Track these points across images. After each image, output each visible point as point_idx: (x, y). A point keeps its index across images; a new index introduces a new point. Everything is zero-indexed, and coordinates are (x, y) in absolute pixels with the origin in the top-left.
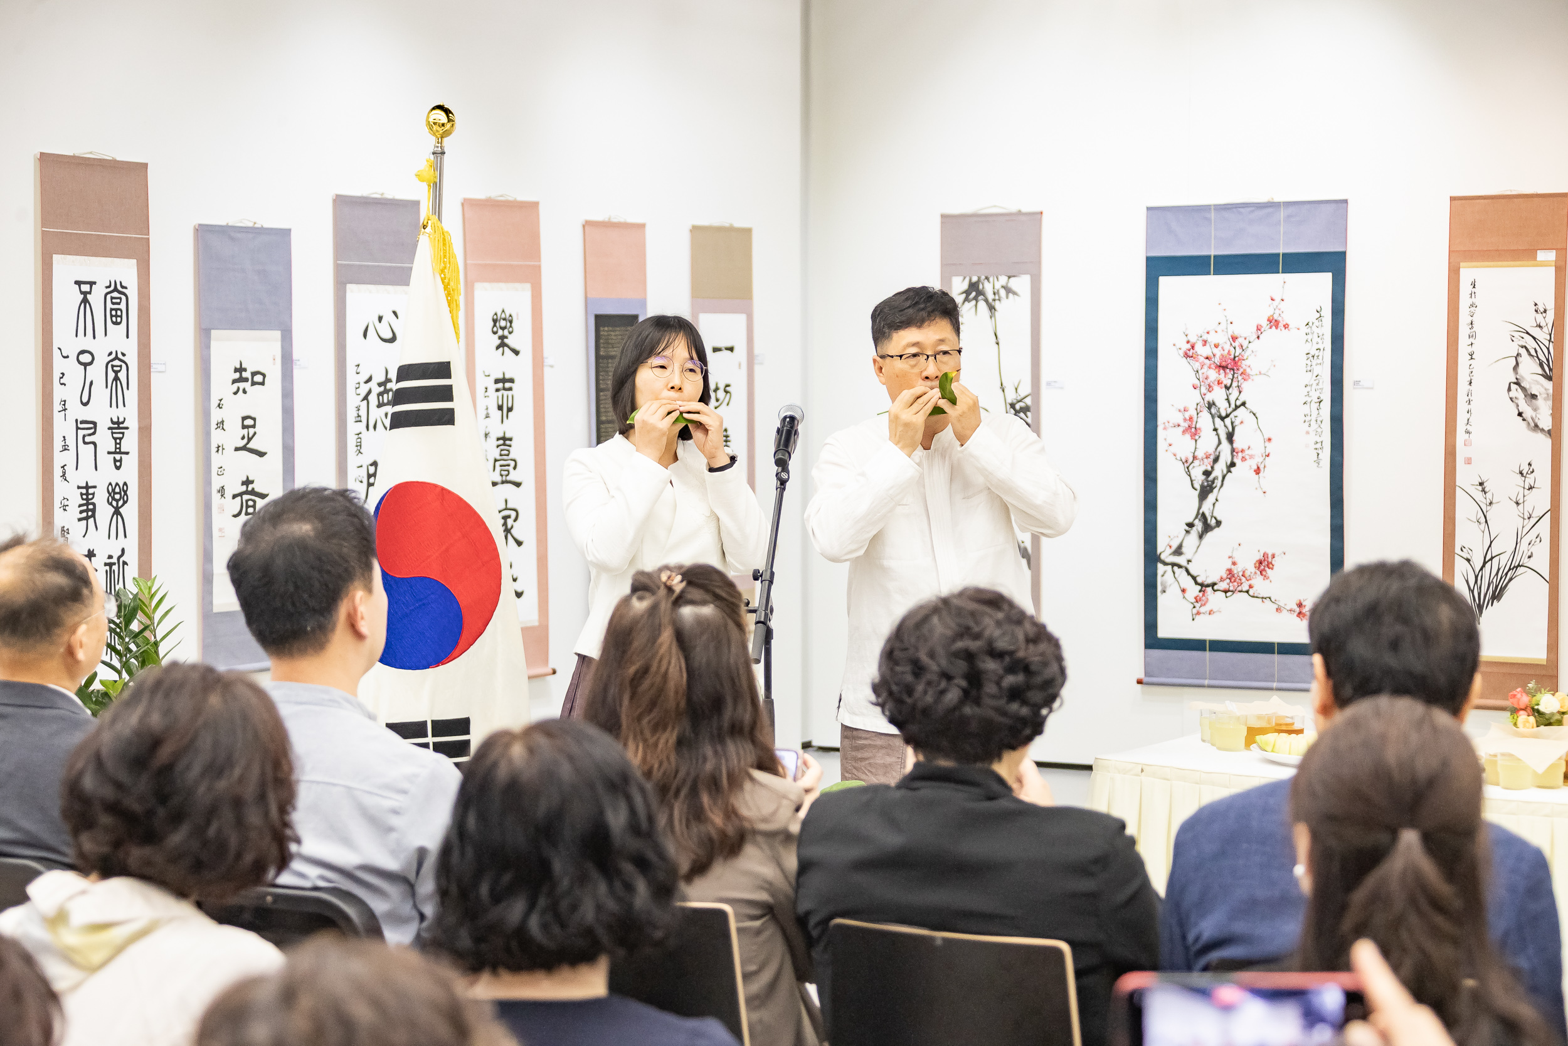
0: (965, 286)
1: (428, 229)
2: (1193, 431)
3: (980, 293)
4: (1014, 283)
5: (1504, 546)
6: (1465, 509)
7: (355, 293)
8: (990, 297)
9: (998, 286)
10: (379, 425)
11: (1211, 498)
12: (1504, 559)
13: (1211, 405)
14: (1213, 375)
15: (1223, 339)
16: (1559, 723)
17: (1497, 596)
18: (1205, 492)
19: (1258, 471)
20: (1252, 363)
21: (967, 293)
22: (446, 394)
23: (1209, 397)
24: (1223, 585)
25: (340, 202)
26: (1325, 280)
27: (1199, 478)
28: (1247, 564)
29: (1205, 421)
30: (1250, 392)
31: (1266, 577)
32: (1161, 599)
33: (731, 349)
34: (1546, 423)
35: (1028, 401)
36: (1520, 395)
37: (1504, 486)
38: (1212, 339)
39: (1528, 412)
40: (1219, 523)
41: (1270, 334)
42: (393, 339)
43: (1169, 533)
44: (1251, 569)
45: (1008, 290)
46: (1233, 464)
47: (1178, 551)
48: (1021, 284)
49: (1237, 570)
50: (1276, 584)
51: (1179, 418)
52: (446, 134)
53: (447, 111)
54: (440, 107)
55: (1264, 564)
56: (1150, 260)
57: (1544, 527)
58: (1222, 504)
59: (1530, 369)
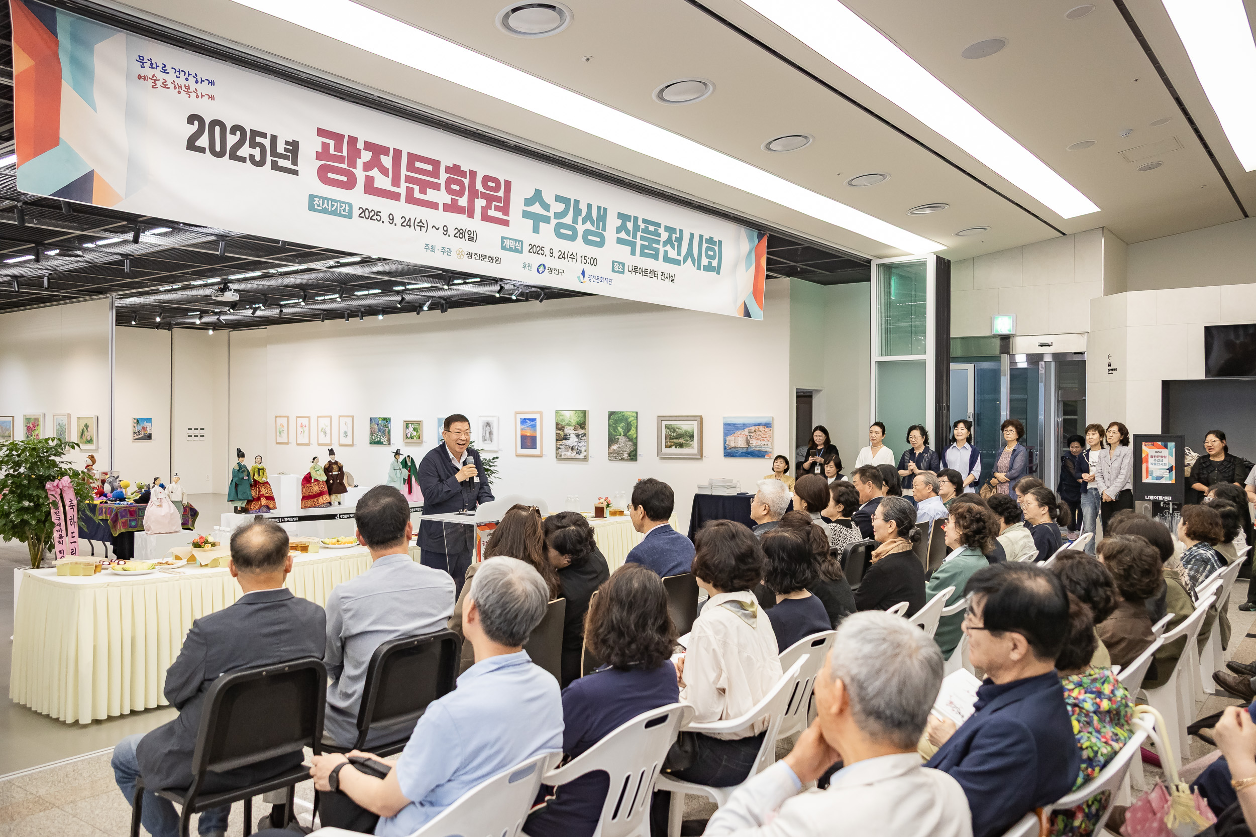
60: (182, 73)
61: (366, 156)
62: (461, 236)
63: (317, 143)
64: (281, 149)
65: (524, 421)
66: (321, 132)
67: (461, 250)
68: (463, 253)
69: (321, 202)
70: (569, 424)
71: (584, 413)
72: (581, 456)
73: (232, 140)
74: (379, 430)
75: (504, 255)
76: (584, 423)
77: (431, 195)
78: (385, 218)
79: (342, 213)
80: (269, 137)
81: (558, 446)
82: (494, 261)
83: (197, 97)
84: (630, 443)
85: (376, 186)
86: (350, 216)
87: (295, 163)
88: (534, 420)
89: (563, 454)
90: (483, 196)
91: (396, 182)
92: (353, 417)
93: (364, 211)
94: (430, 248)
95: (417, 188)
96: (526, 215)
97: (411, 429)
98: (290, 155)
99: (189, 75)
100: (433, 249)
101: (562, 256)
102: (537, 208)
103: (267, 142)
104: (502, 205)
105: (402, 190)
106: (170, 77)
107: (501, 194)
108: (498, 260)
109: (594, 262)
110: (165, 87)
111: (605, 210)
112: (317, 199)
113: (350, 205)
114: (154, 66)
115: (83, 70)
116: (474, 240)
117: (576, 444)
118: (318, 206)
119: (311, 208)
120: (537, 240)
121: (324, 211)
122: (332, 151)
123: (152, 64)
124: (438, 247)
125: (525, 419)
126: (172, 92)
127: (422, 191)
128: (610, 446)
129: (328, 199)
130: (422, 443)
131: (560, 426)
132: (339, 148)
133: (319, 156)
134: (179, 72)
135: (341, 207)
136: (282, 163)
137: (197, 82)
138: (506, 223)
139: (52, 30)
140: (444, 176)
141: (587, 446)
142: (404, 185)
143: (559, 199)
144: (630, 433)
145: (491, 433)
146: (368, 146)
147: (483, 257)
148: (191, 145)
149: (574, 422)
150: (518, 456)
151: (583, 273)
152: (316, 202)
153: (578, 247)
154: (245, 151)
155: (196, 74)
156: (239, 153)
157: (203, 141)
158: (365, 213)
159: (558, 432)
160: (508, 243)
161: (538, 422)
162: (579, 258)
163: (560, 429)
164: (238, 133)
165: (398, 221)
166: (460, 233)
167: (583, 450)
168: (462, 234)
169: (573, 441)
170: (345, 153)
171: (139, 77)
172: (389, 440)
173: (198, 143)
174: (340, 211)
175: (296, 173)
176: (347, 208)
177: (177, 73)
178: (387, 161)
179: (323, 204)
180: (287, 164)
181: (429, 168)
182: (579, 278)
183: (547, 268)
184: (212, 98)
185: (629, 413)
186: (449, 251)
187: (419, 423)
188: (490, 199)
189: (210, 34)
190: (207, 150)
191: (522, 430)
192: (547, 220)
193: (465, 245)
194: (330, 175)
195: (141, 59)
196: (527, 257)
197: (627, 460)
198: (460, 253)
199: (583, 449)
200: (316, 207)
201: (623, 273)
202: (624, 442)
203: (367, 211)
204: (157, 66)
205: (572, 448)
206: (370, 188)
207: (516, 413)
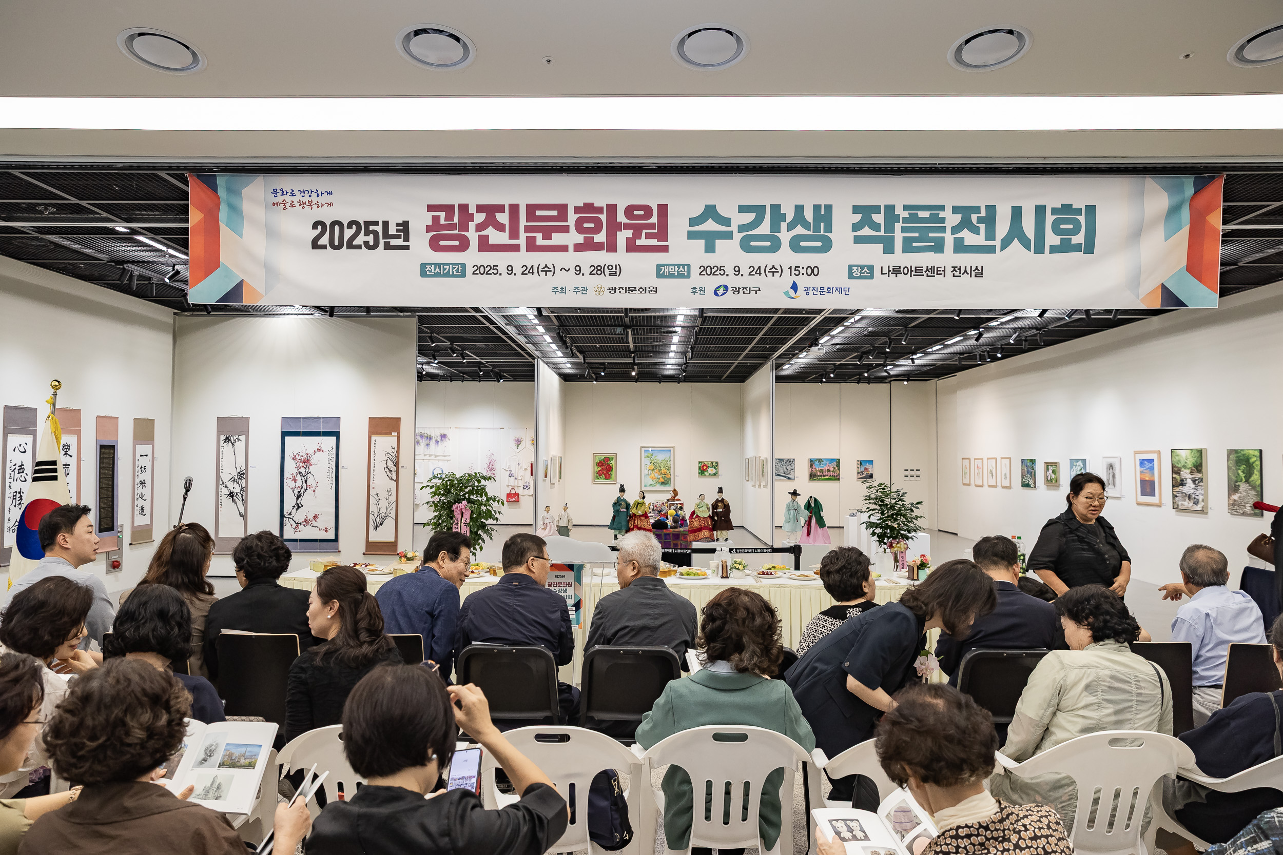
0: (225, 438)
1: (50, 418)
2: (295, 480)
3: (230, 440)
4: (240, 437)
5: (383, 511)
6: (372, 501)
7: (11, 438)
8: (233, 441)
9: (235, 438)
10: (18, 479)
11: (300, 499)
12: (383, 514)
13: (300, 473)
14: (301, 464)
15: (304, 454)
16: (413, 560)
17: (381, 524)
18: (298, 497)
19: (314, 491)
20: (312, 461)
21: (225, 440)
22: (55, 470)
23: (300, 471)
24: (304, 523)
25: (6, 407)
26: (334, 438)
27: (296, 493)
28: (311, 517)
29: (298, 477)
30: (312, 469)
31: (316, 521)
32: (285, 528)
33: (147, 456)
34: (395, 478)
35: (244, 471)
36: (388, 470)
37: (384, 495)
38: (301, 454)
39: (390, 475)
40: (302, 506)
41: (318, 453)
42: (25, 452)
43: (287, 508)
44: (312, 519)
45: (238, 440)
46: (307, 489)
47: (290, 514)
48: (243, 438)
49: (308, 518)
50: (320, 523)
51: (291, 476)
52: (59, 389)
53: (59, 382)
54: (56, 380)
55: (316, 517)
56: (283, 432)
57: (394, 506)
58: (304, 500)
59: (390, 463)
60: (306, 192)
61: (480, 218)
62: (599, 272)
63: (427, 218)
64: (392, 230)
65: (1142, 462)
66: (431, 208)
67: (599, 286)
68: (603, 289)
69: (433, 268)
70: (1185, 467)
71: (1200, 452)
72: (1199, 508)
73: (348, 233)
74: (1028, 472)
75: (660, 283)
76: (1201, 465)
77: (558, 239)
78: (502, 269)
79: (455, 273)
80: (381, 224)
81: (1175, 493)
82: (647, 292)
83: (318, 207)
84: (1253, 492)
85: (490, 242)
86: (463, 275)
87: (406, 239)
88: (1151, 461)
89: (1180, 503)
90: (627, 227)
91: (514, 234)
92: (1010, 458)
93: (479, 268)
94: (559, 290)
95: (539, 236)
96: (691, 235)
97: (1050, 471)
98: (402, 234)
99: (312, 192)
100: (563, 290)
101: (756, 271)
102: (710, 225)
103: (379, 229)
104: (656, 231)
105: (522, 241)
106: (298, 196)
107: (654, 219)
108: (654, 290)
109: (813, 271)
110: (292, 206)
111: (829, 208)
112: (428, 267)
113: (464, 266)
114: (285, 193)
115: (235, 210)
116: (618, 274)
117: (1192, 491)
118: (430, 272)
119: (424, 274)
120: (711, 260)
121: (437, 275)
122: (443, 221)
123: (283, 192)
124: (570, 287)
125: (1143, 460)
126: (299, 208)
127: (547, 237)
128: (1229, 495)
129: (439, 265)
130: (1059, 486)
131: (1176, 469)
132: (449, 217)
133: (429, 229)
134: (304, 192)
135: (453, 268)
136: (394, 242)
137: (318, 196)
138: (665, 249)
139: (214, 189)
140: (572, 218)
141: (1206, 495)
142: (523, 236)
143: (743, 209)
144: (1252, 478)
145: (1114, 476)
146: (480, 208)
147: (631, 290)
148: (315, 245)
149: (1190, 464)
150: (1139, 504)
151: (794, 287)
152: (428, 269)
153: (785, 257)
154: (360, 240)
155: (317, 191)
156: (355, 243)
157: (324, 240)
158: (479, 270)
159: (1174, 476)
160: (667, 270)
161: (1156, 462)
162: (786, 272)
163: (1176, 473)
164: (354, 227)
165: (518, 270)
166: (597, 270)
167: (1200, 500)
168: (600, 270)
169: (1189, 487)
170: (456, 220)
171: (274, 204)
172: (1035, 483)
173: (320, 243)
174: (453, 272)
175: (407, 248)
176: (460, 269)
177: (303, 193)
178: (503, 218)
179: (435, 270)
180: (399, 242)
181: (554, 213)
182: (786, 293)
183: (730, 289)
184: (330, 205)
185: (1250, 452)
186: (584, 290)
187: (1055, 464)
188: (637, 231)
189: (308, 157)
190: (328, 246)
191: (1141, 472)
192: (728, 236)
193: (607, 281)
194: (442, 243)
195: (275, 192)
196: (696, 279)
197: (1249, 515)
198: (599, 290)
199: (1201, 498)
200: (428, 273)
201: (872, 277)
202: (1246, 491)
203: (482, 268)
204: (287, 193)
205: (1189, 497)
206: (485, 246)
207: (1136, 453)
